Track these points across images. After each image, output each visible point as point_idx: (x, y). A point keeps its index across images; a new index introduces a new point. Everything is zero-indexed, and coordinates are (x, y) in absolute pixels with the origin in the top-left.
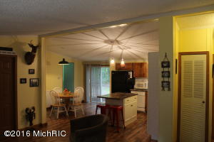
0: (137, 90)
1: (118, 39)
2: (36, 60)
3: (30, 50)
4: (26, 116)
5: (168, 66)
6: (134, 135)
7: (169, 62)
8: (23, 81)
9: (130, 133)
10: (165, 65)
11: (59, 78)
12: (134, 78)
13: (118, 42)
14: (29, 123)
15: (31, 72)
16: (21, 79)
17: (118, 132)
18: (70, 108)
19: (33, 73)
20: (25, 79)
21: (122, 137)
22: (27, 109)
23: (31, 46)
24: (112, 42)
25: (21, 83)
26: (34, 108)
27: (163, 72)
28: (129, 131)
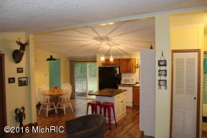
0: (125, 85)
1: (108, 36)
2: (24, 58)
3: (18, 47)
4: (16, 117)
5: (165, 65)
6: (127, 132)
7: (165, 61)
8: (12, 80)
9: (122, 130)
10: (162, 64)
11: (46, 75)
12: (120, 74)
13: (108, 39)
14: (19, 124)
15: (20, 70)
16: (9, 79)
17: (110, 129)
18: (59, 106)
19: (22, 72)
20: (14, 79)
21: (115, 134)
22: (16, 110)
23: (20, 43)
24: (101, 39)
25: (9, 82)
26: (23, 108)
27: (159, 71)
28: (121, 127)
